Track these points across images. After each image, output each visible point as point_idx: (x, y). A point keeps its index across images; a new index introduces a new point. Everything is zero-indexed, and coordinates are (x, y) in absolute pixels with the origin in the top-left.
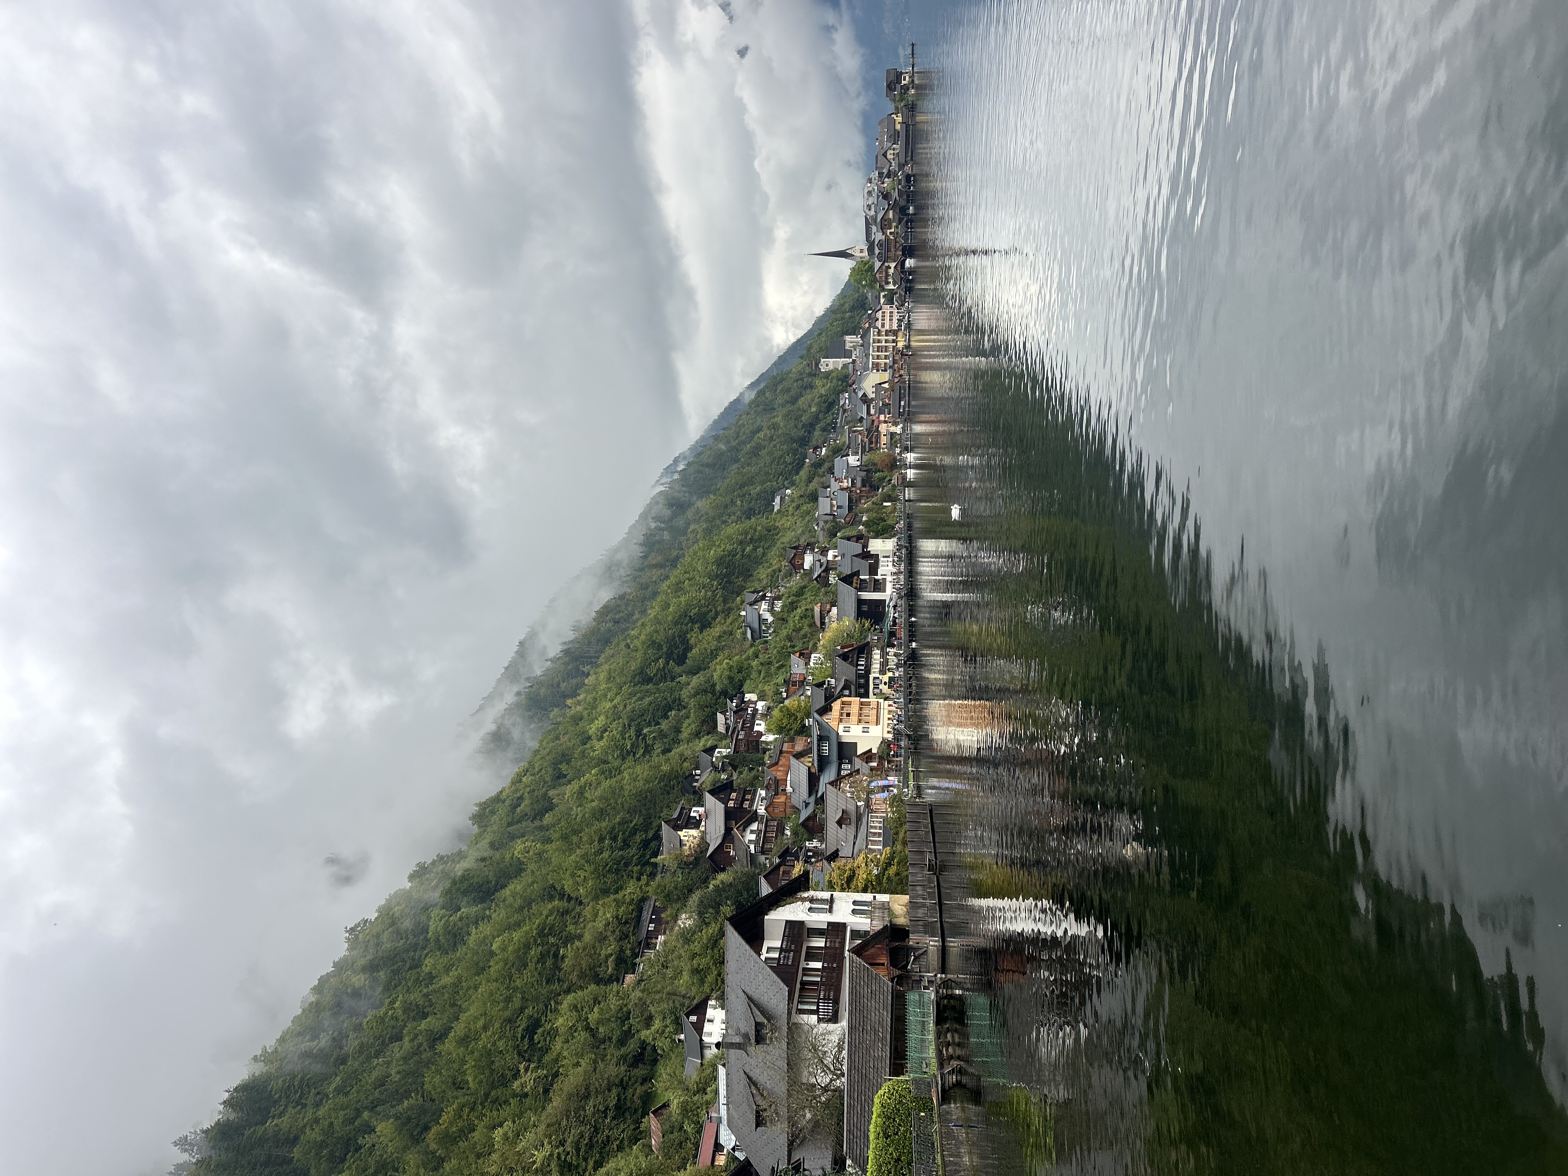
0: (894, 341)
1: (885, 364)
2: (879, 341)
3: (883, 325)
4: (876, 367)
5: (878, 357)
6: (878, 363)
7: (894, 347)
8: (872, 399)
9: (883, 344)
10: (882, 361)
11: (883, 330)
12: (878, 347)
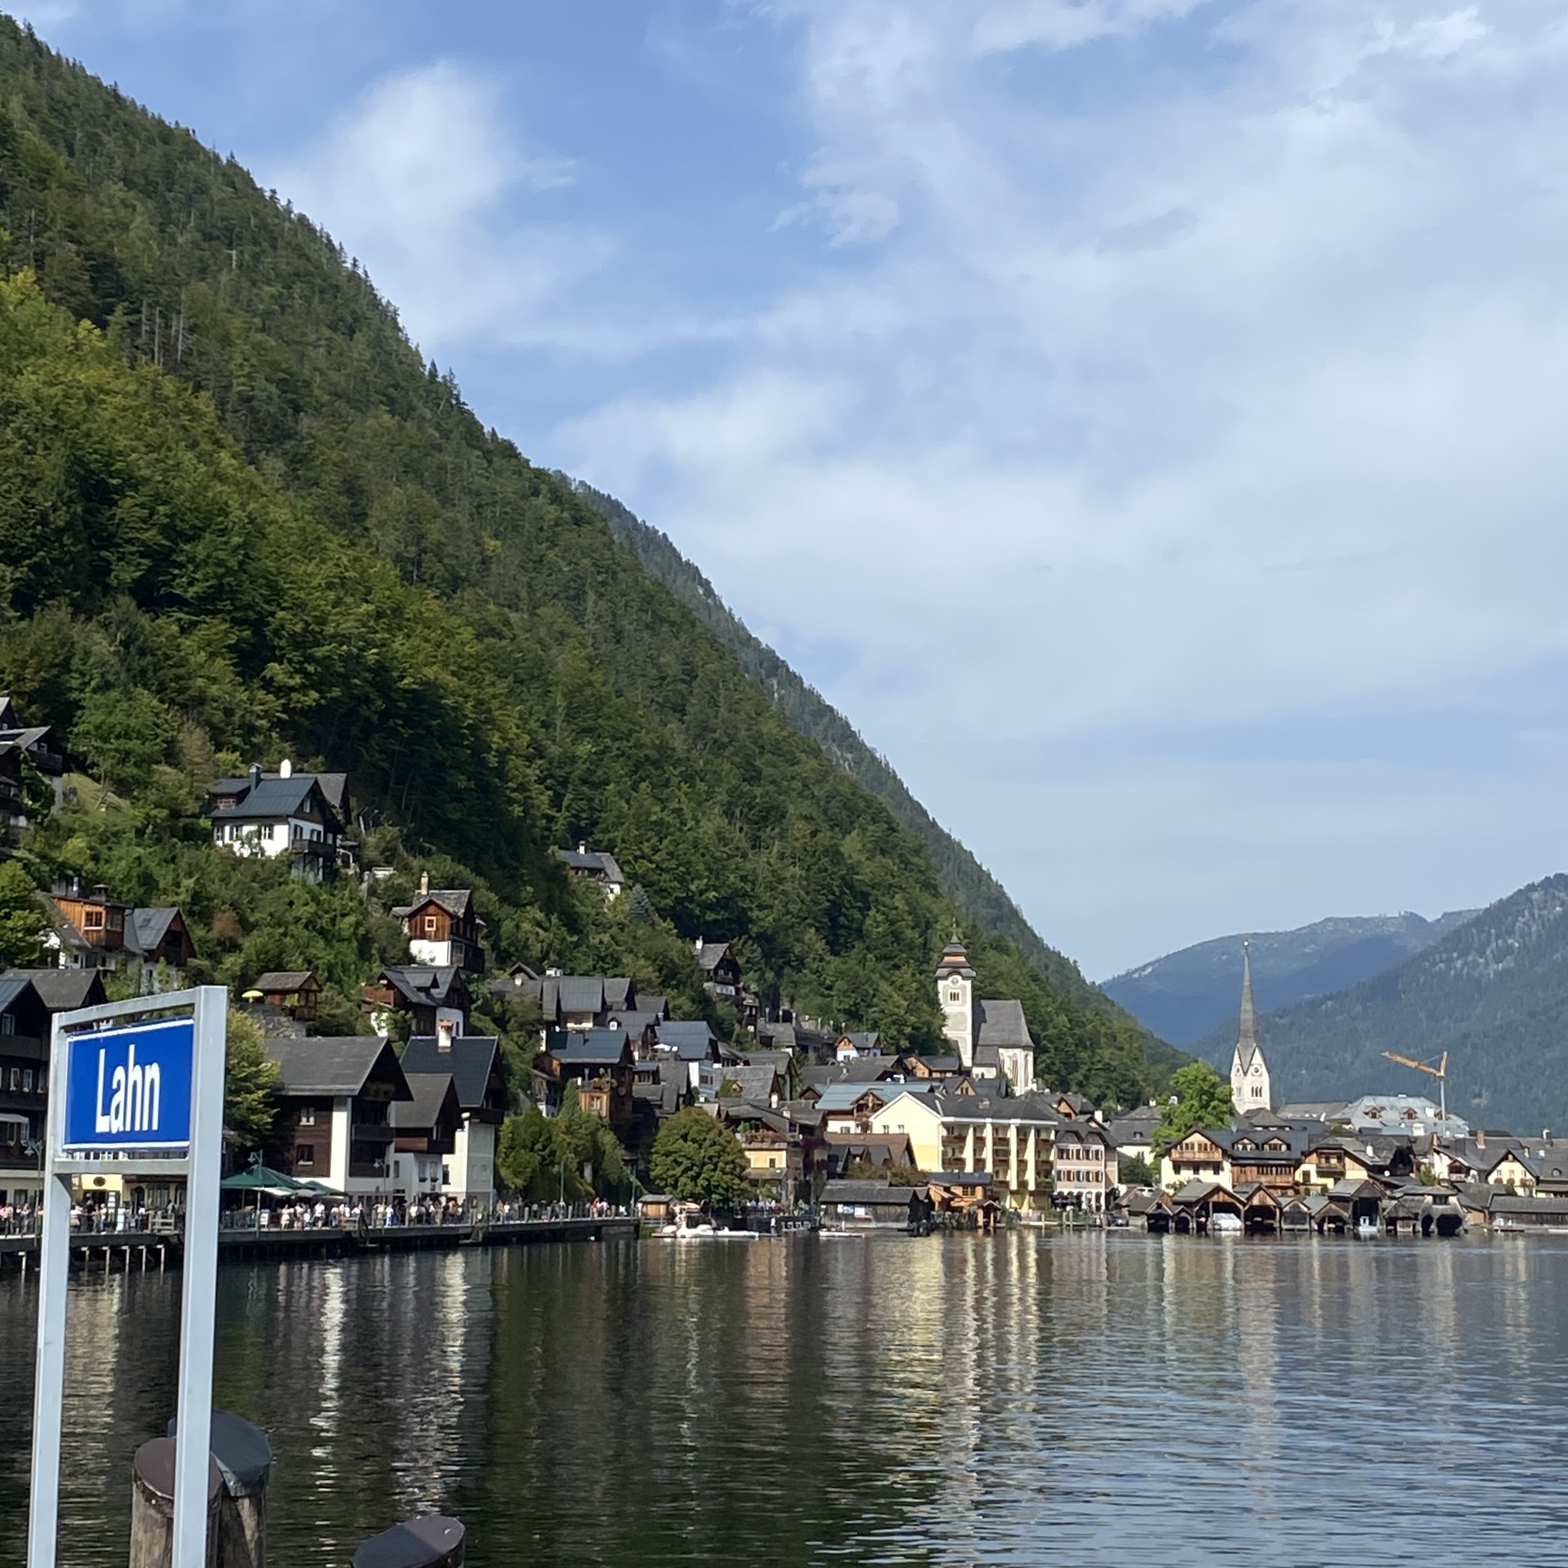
0: (1022, 1184)
2: (1022, 1142)
3: (1062, 1153)
4: (954, 1138)
5: (979, 1142)
6: (962, 1139)
7: (1006, 1184)
8: (866, 1127)
9: (1013, 1158)
10: (968, 1154)
11: (1053, 1155)
12: (1006, 1141)
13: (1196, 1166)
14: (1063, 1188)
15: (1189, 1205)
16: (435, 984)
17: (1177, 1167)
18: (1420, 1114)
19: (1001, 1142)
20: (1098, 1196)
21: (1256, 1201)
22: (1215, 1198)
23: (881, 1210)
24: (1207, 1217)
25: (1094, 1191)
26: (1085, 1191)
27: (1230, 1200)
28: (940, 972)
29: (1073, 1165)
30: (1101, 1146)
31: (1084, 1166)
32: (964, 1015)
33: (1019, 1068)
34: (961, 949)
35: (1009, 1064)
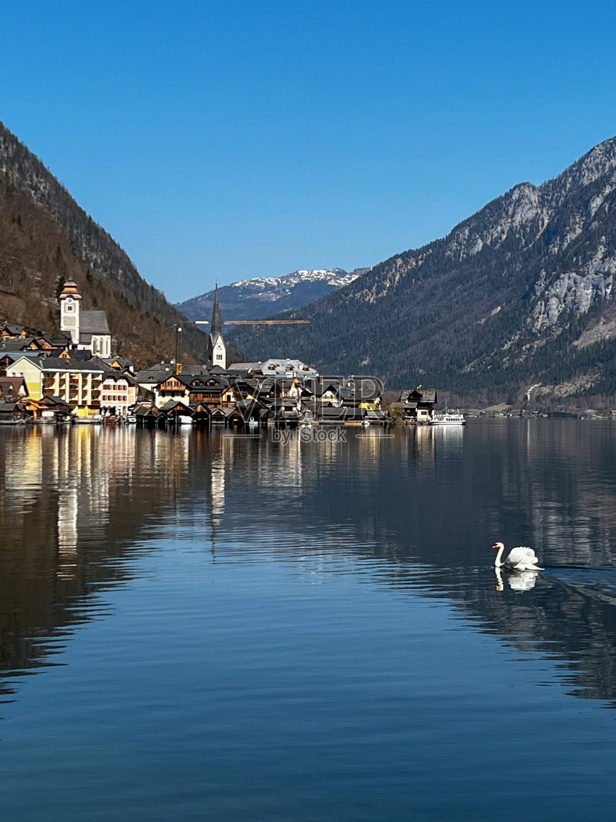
0: (84, 402)
1: (53, 391)
2: (85, 382)
3: (107, 387)
4: (48, 379)
5: (62, 382)
6: (53, 381)
7: (76, 402)
8: (3, 374)
9: (80, 389)
10: (56, 387)
11: (101, 388)
12: (76, 381)
13: (173, 393)
14: (103, 404)
15: (165, 412)
17: (163, 394)
18: (296, 369)
19: (73, 381)
20: (124, 408)
21: (199, 410)
22: (178, 408)
24: (174, 417)
25: (123, 405)
26: (117, 405)
27: (186, 409)
28: (62, 296)
29: (111, 393)
30: (126, 384)
31: (117, 393)
32: (74, 318)
33: (103, 346)
34: (74, 284)
35: (98, 343)
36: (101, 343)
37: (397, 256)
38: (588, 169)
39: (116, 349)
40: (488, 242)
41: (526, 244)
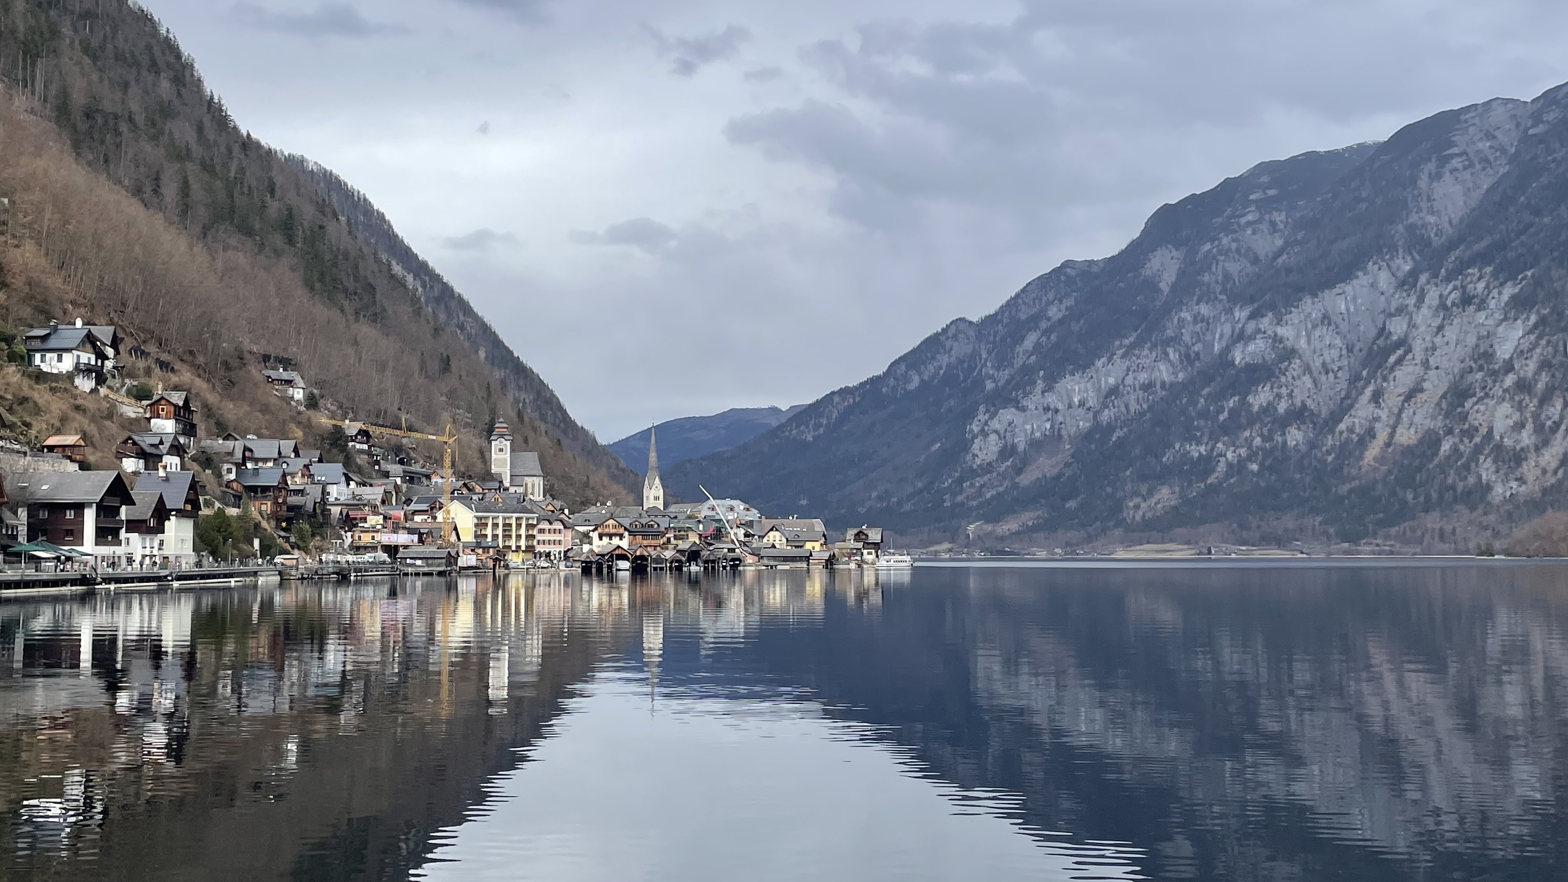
2: (519, 526)
3: (541, 531)
4: (481, 524)
5: (496, 525)
6: (487, 525)
7: (510, 547)
9: (514, 533)
10: (489, 531)
11: (535, 532)
12: (510, 525)
13: (611, 536)
14: (540, 548)
15: (603, 556)
16: (161, 443)
17: (601, 537)
18: (736, 509)
19: (507, 526)
20: (560, 553)
21: (638, 553)
22: (617, 552)
23: (430, 561)
24: (612, 562)
25: (558, 550)
26: (552, 550)
27: (624, 552)
28: (492, 438)
29: (546, 537)
30: (562, 527)
31: (552, 537)
32: (506, 460)
33: (535, 487)
34: (506, 425)
35: (530, 486)
36: (533, 485)
37: (833, 393)
38: (1024, 303)
39: (550, 491)
40: (926, 378)
41: (965, 380)
